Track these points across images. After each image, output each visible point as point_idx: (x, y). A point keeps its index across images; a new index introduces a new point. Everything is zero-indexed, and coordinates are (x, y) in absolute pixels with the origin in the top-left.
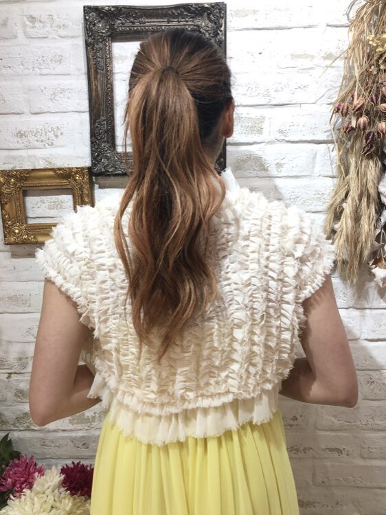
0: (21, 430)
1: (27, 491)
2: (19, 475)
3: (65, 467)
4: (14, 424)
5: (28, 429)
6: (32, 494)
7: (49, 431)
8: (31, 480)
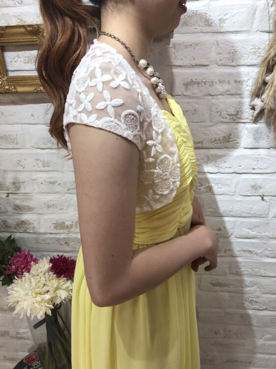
0: (21, 233)
1: (26, 274)
2: (20, 263)
3: (53, 258)
4: (15, 228)
5: (25, 232)
6: (30, 276)
7: (40, 234)
8: (28, 267)
